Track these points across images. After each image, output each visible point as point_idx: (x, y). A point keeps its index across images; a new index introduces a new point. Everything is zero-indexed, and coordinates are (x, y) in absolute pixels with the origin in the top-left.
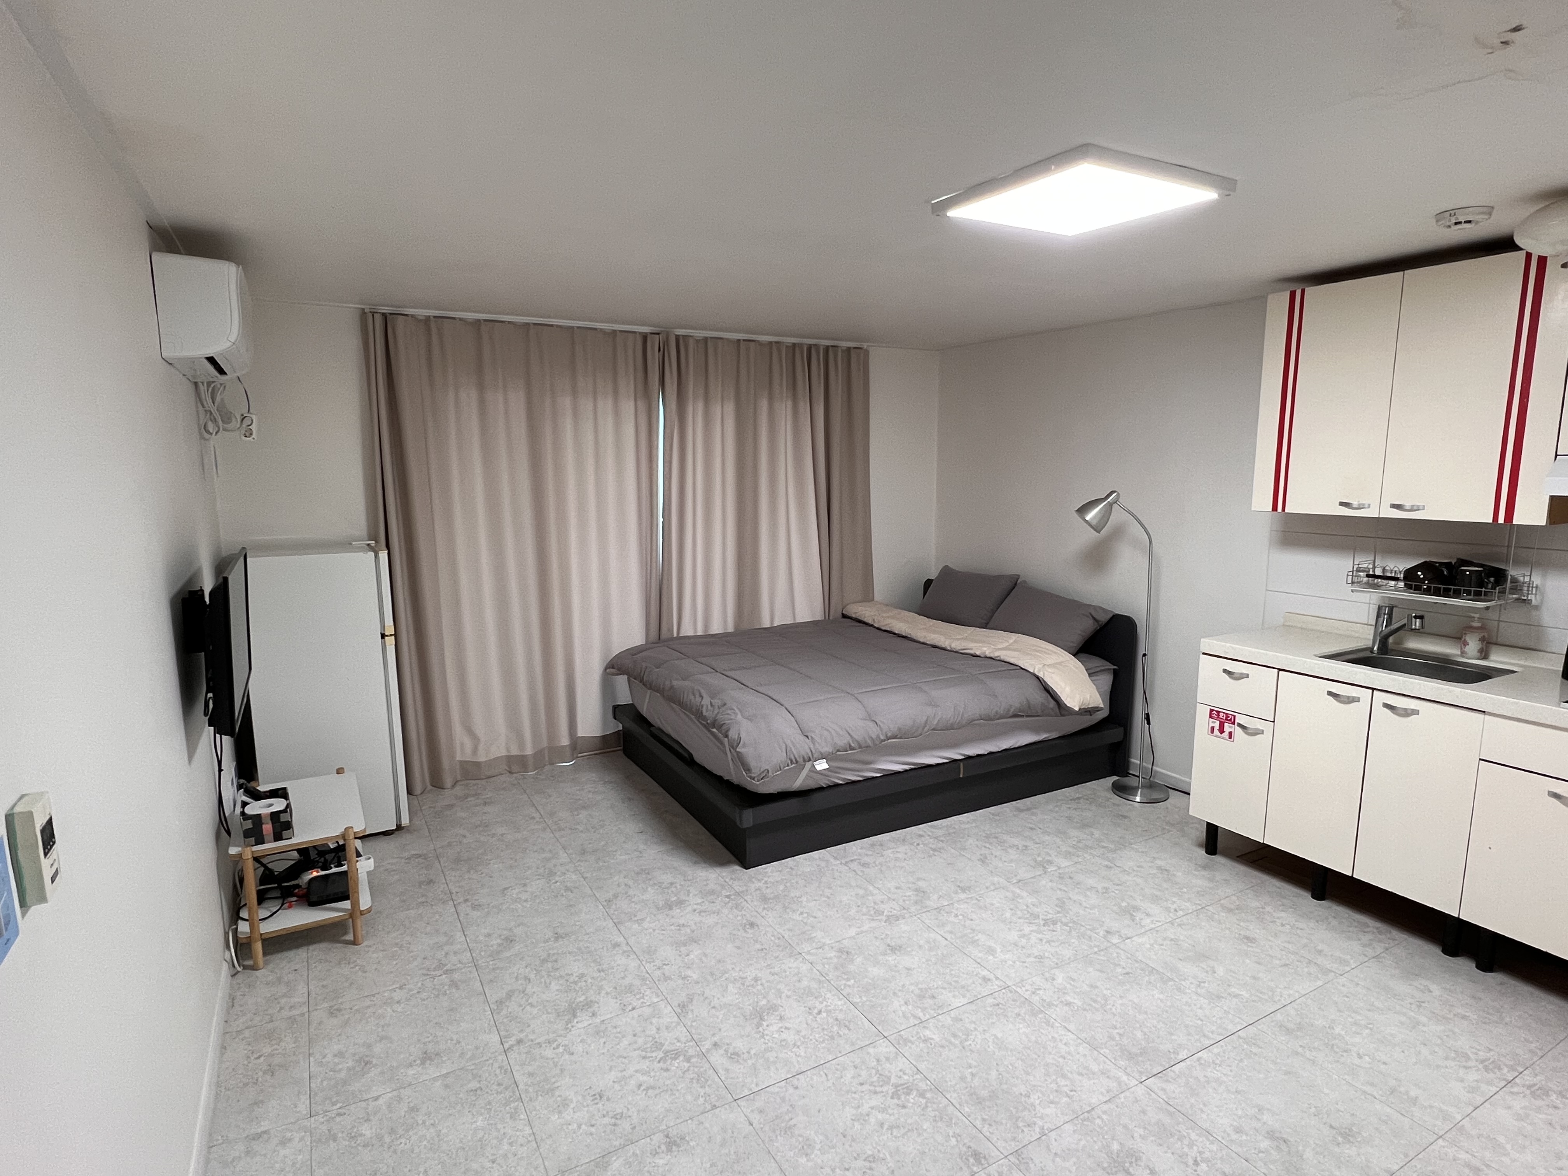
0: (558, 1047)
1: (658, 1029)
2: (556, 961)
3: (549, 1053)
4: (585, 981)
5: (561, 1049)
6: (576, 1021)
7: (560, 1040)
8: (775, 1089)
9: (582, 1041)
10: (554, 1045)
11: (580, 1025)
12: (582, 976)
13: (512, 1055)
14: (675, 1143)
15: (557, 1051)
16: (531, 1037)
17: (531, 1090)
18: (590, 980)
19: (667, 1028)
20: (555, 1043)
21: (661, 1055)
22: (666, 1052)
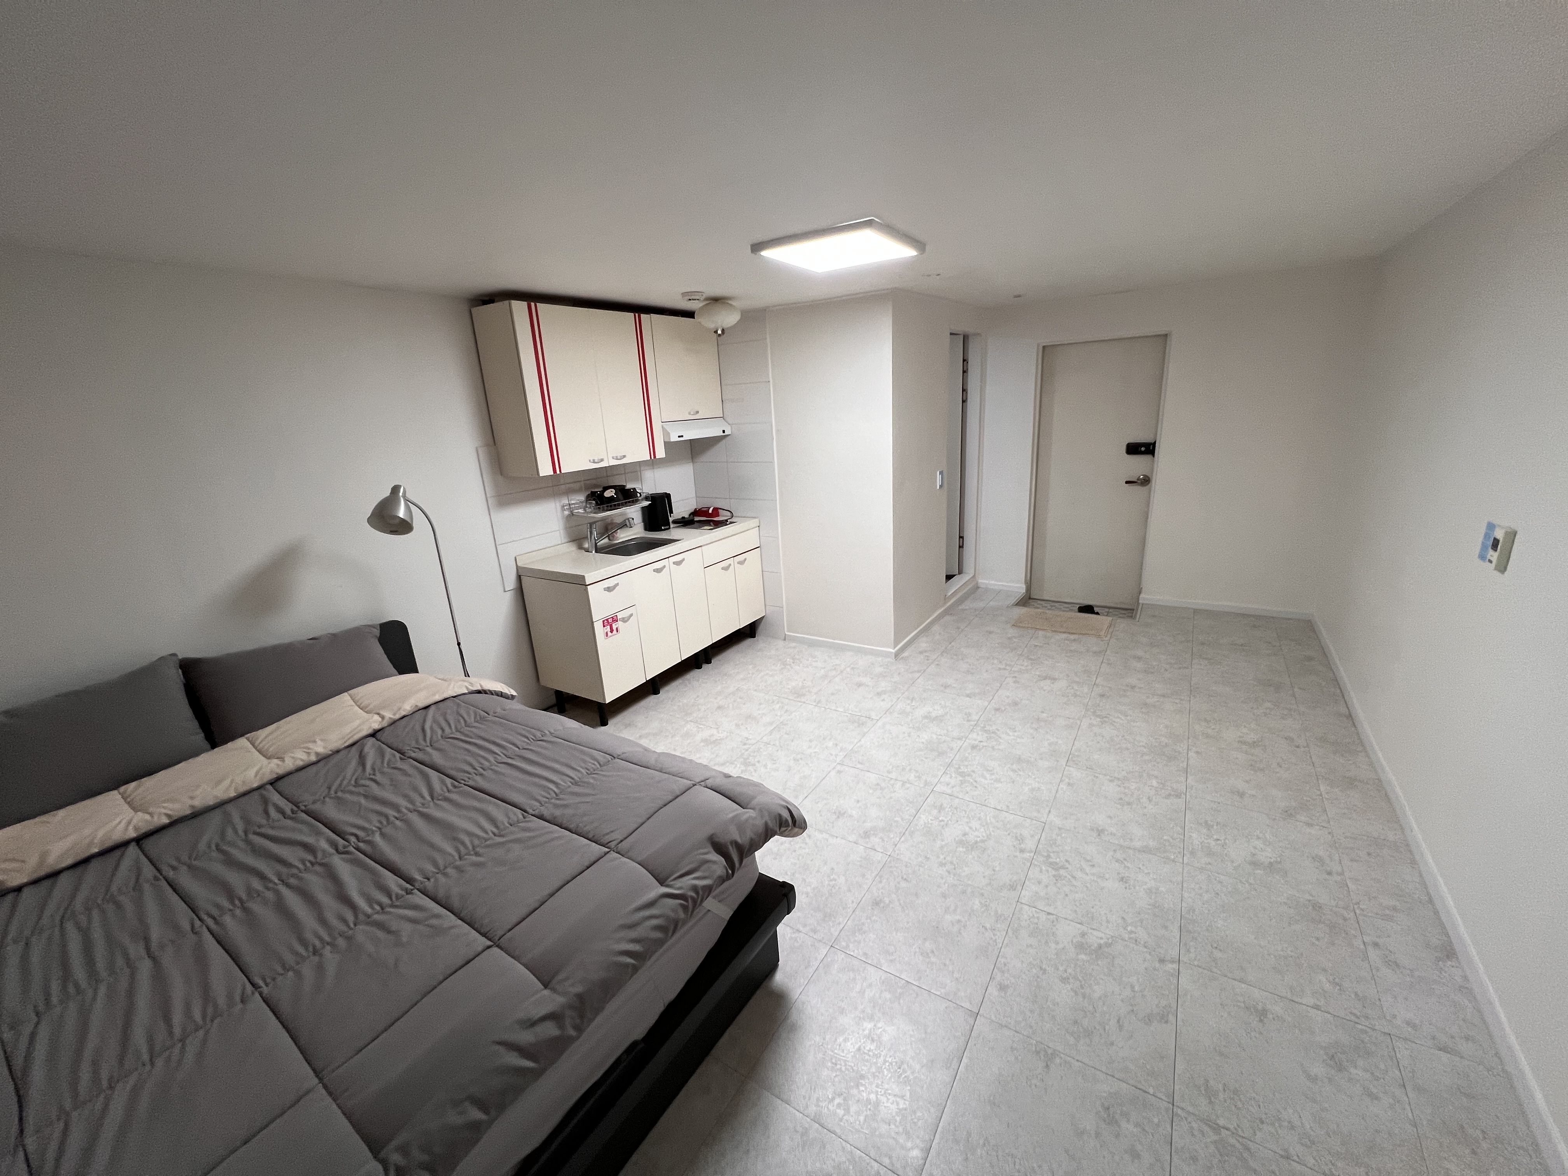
0: (1131, 932)
1: (1047, 886)
2: (1076, 1022)
3: (1142, 934)
4: (1066, 971)
5: (1129, 928)
6: (1102, 942)
7: (1126, 936)
8: (1020, 814)
9: (1108, 922)
10: (1133, 935)
11: (1100, 934)
12: (1064, 980)
13: (1174, 953)
14: (1098, 830)
15: (1133, 929)
16: (1148, 957)
17: (1171, 917)
18: (1061, 968)
19: (1039, 883)
20: (1132, 936)
21: (1062, 872)
22: (1056, 870)
